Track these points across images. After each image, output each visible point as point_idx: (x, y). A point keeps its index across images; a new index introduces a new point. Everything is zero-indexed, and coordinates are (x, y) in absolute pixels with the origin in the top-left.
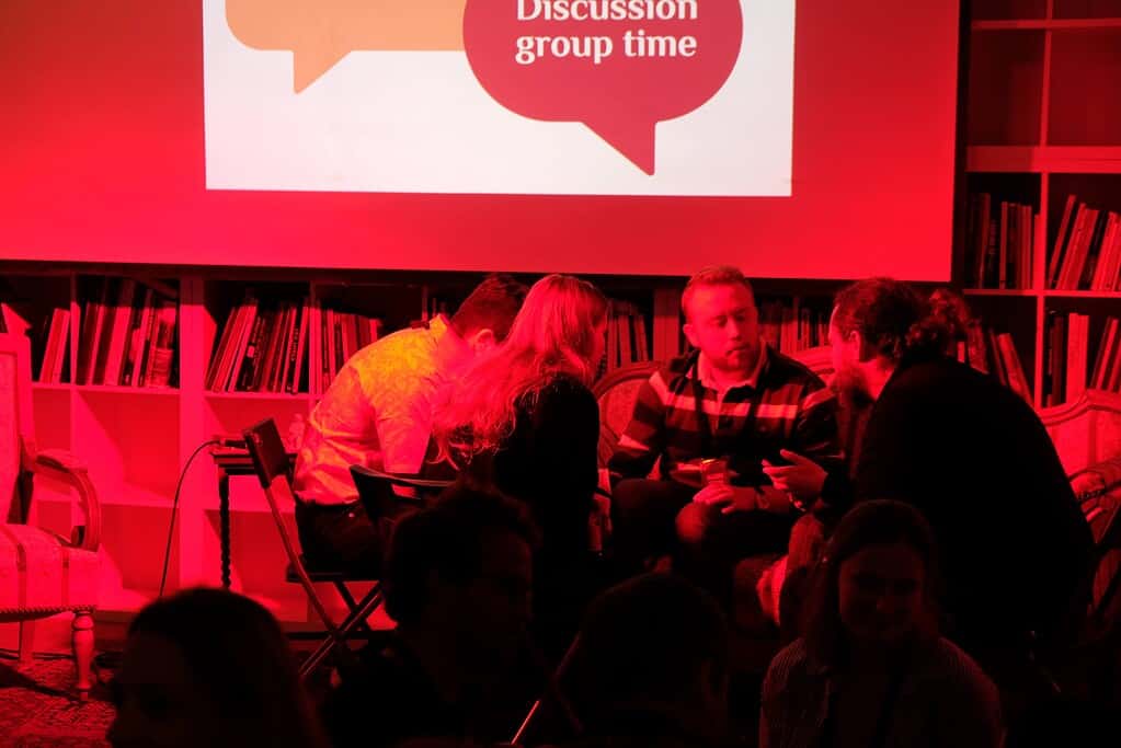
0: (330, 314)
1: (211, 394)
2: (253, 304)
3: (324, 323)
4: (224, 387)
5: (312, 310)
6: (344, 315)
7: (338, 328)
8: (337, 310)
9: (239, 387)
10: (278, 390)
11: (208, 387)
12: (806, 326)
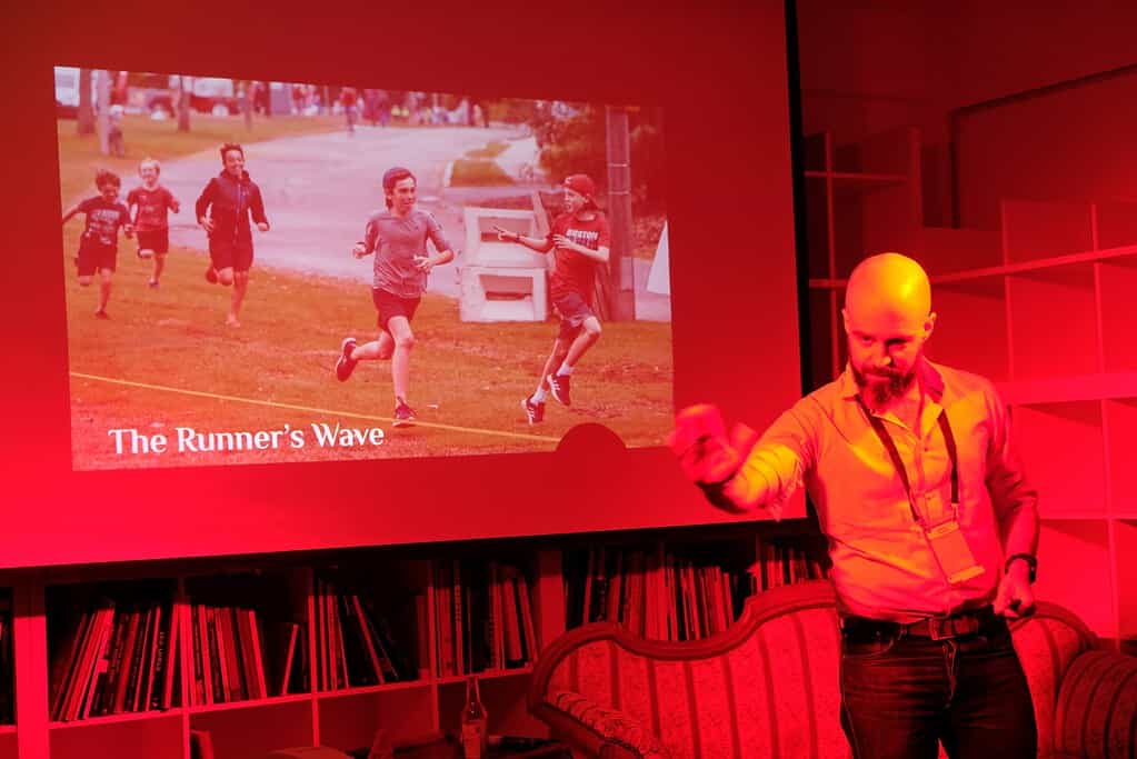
0: (202, 609)
1: (59, 725)
2: (112, 608)
3: (195, 620)
4: (77, 714)
5: (183, 607)
6: (217, 610)
7: (211, 625)
8: (210, 604)
9: (95, 713)
10: (141, 709)
11: (56, 718)
12: (671, 572)
